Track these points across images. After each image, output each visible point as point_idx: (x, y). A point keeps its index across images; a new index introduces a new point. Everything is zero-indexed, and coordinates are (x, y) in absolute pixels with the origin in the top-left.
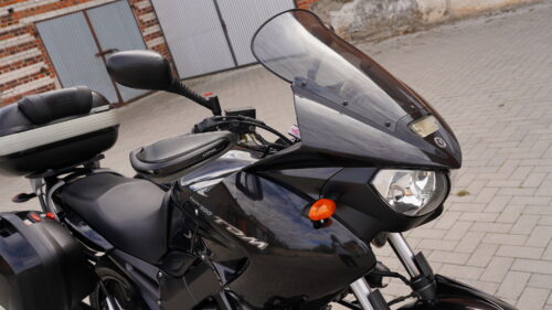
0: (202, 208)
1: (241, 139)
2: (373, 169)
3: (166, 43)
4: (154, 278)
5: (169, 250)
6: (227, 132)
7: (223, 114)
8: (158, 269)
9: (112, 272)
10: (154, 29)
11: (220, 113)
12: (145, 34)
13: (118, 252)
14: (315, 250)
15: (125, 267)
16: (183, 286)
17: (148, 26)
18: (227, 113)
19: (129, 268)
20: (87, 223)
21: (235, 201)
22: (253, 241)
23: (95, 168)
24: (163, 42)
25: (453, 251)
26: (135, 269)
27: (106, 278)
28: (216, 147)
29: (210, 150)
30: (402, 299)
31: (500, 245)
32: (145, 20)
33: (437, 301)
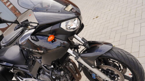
0: (26, 48)
1: (27, 28)
2: (60, 24)
3: (14, 6)
4: (26, 68)
5: (26, 60)
6: (22, 28)
7: (20, 23)
8: (26, 66)
9: (17, 70)
10: (9, 3)
11: (19, 23)
12: (7, 5)
13: (15, 65)
14: (57, 48)
16: (33, 67)
17: (7, 3)
18: (21, 23)
19: (19, 68)
20: (5, 62)
21: (34, 44)
22: (40, 51)
23: (2, 47)
24: (13, 6)
25: (98, 32)
26: (21, 68)
27: (16, 72)
28: (20, 33)
29: (19, 34)
30: (83, 50)
31: (108, 27)
32: (5, 2)
33: (90, 47)
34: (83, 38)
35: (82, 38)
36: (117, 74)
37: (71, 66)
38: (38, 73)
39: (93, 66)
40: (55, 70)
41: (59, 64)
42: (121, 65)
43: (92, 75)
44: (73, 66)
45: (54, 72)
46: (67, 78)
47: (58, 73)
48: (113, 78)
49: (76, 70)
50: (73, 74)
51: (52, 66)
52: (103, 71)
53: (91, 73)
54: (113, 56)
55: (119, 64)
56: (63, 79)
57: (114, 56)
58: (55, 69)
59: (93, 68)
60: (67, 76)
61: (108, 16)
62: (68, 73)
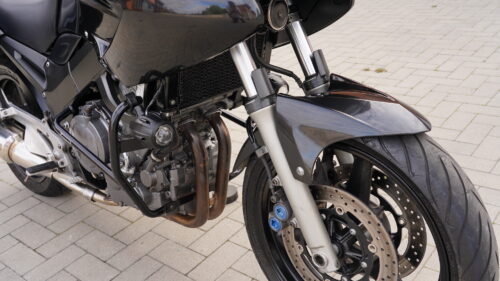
4: (42, 67)
5: (58, 36)
8: (46, 58)
13: (9, 39)
15: (13, 55)
16: (67, 73)
19: (17, 56)
26: (24, 58)
33: (327, 94)
34: (319, 52)
35: (316, 49)
36: (379, 254)
37: (208, 148)
38: (73, 106)
39: (301, 170)
40: (143, 110)
41: (171, 97)
42: (405, 232)
43: (276, 208)
44: (216, 153)
45: (135, 115)
46: (168, 177)
47: (148, 122)
48: (347, 268)
49: (217, 176)
50: (201, 177)
51: (140, 91)
52: (324, 216)
53: (274, 198)
54: (410, 168)
55: (400, 227)
56: (152, 172)
57: (415, 169)
58: (147, 104)
59: (296, 176)
60: (172, 172)
61: (421, 82)
62: (181, 163)
